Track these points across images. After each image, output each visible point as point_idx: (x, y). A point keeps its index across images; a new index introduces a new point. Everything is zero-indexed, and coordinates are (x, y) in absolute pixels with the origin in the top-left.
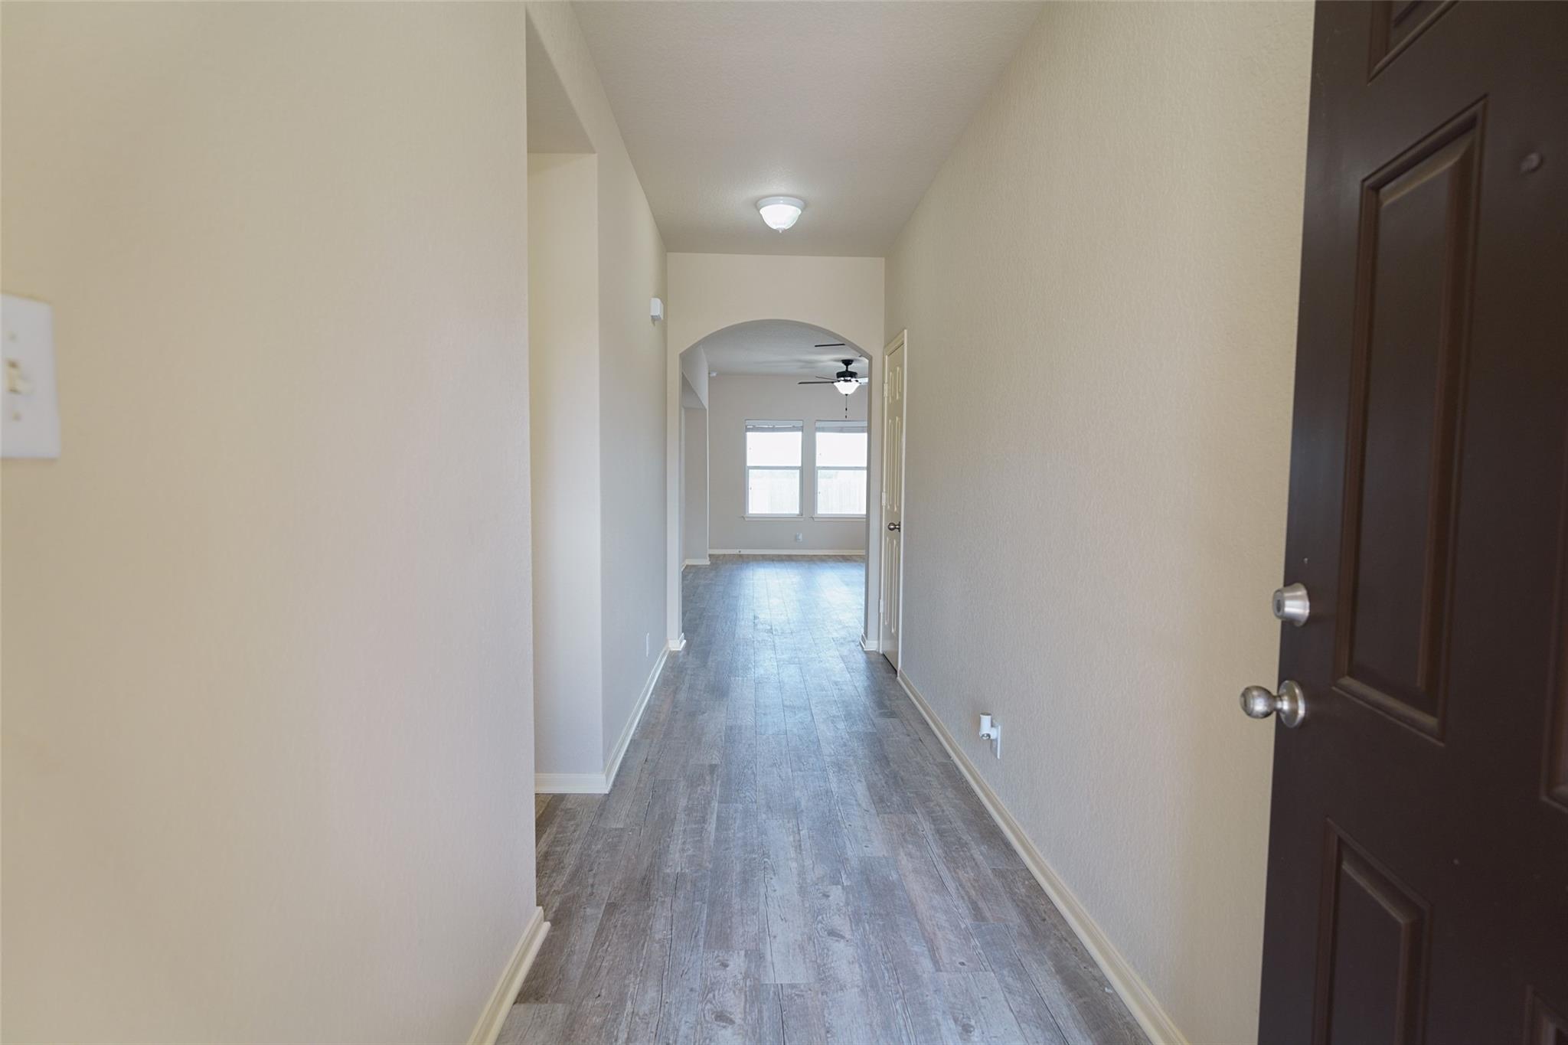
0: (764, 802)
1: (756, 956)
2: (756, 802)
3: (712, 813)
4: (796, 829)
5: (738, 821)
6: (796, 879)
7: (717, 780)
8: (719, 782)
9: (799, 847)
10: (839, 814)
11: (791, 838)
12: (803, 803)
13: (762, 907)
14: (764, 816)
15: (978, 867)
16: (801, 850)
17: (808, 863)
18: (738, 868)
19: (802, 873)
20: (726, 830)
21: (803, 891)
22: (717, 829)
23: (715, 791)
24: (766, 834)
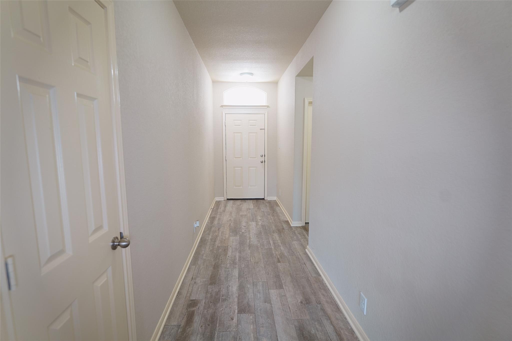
0: (259, 249)
1: (257, 224)
2: (261, 248)
3: (272, 245)
4: (250, 242)
5: (265, 243)
6: (251, 233)
7: (275, 256)
8: (274, 255)
9: (250, 238)
10: (238, 246)
11: (251, 240)
12: (248, 248)
13: (257, 229)
14: (258, 245)
15: (212, 235)
16: (249, 238)
17: (248, 235)
18: (262, 234)
19: (249, 234)
20: (267, 241)
21: (249, 231)
22: (270, 241)
23: (274, 252)
24: (257, 240)
